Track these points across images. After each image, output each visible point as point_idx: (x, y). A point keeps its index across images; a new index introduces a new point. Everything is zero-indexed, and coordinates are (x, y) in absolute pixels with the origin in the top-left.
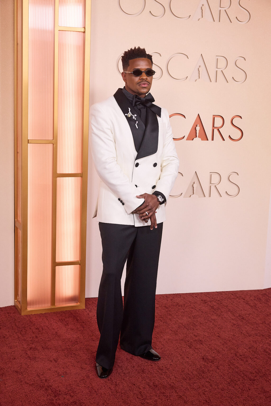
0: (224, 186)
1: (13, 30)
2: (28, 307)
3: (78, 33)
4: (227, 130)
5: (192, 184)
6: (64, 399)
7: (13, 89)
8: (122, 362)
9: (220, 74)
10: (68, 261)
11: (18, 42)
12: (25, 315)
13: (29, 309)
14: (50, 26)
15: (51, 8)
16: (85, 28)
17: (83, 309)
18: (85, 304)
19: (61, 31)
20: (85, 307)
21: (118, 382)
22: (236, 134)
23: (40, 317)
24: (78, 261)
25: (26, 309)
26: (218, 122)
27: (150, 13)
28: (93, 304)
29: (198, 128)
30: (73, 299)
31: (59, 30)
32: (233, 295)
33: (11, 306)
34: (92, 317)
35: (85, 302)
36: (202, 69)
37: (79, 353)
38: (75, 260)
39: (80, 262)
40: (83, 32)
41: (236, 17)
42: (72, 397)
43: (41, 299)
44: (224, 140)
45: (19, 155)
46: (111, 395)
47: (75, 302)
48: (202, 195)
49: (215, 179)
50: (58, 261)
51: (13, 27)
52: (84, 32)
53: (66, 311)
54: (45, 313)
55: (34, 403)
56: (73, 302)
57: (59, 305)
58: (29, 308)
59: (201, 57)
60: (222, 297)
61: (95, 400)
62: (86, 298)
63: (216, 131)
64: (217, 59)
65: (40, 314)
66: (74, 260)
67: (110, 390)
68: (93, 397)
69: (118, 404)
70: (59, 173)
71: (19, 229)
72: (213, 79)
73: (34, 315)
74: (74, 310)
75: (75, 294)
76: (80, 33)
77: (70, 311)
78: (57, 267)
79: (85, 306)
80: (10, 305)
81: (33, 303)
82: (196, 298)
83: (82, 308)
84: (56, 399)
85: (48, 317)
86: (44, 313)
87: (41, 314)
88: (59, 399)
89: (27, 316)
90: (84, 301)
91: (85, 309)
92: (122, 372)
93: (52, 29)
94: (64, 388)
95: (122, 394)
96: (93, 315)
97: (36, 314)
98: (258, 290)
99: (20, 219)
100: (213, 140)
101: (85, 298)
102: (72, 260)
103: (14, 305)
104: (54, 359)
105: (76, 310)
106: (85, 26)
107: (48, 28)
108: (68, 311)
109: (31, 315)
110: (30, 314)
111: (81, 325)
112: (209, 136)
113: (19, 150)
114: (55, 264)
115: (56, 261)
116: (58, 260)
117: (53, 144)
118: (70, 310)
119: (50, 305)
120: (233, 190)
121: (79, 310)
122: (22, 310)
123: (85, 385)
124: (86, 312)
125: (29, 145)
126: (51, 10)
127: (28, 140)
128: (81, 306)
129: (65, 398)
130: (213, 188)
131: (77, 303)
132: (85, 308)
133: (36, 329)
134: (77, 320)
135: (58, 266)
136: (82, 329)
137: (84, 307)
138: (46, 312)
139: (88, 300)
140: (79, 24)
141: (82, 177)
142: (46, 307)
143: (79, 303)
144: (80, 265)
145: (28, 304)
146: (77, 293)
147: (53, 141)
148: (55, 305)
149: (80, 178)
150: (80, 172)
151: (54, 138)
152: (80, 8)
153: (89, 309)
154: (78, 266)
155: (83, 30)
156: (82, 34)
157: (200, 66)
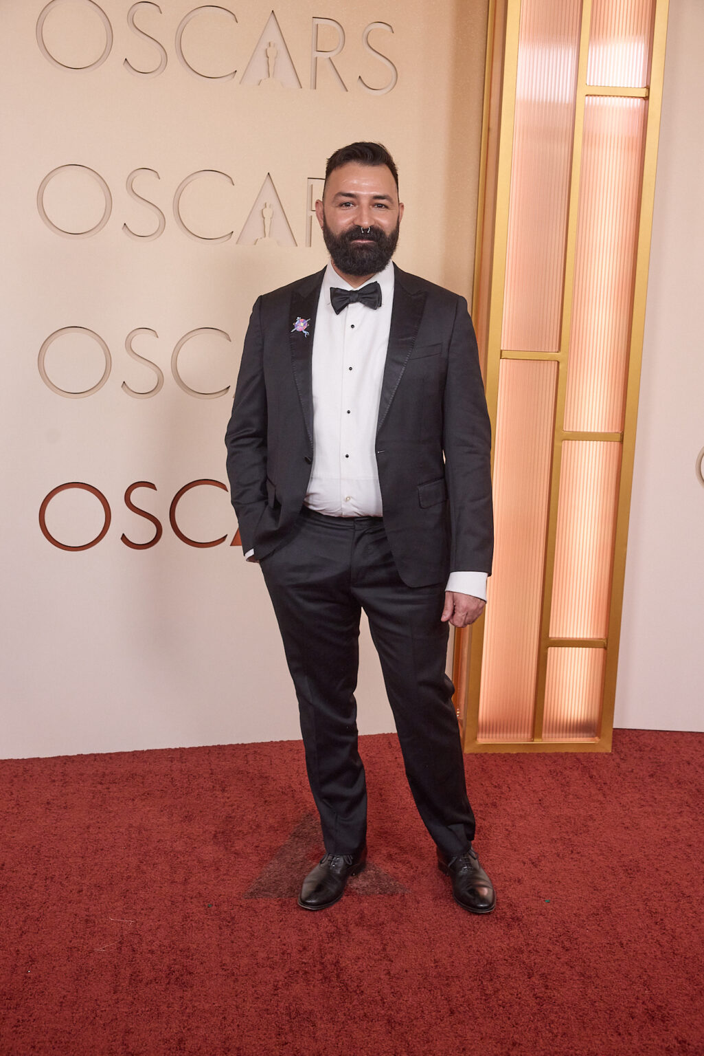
1: (481, 98)
2: (480, 735)
3: (632, 99)
6: (548, 954)
7: (474, 235)
8: (693, 885)
10: (578, 637)
11: (491, 126)
12: (470, 754)
13: (482, 740)
16: (648, 88)
17: (606, 754)
18: (613, 742)
19: (591, 98)
20: (612, 749)
21: (678, 930)
23: (506, 761)
24: (601, 639)
25: (476, 738)
28: (630, 744)
30: (584, 727)
31: (587, 95)
34: (627, 773)
35: (613, 738)
37: (590, 852)
38: (595, 637)
39: (605, 641)
42: (567, 950)
43: (511, 721)
46: (660, 958)
47: (588, 735)
50: (554, 636)
51: (482, 91)
52: (646, 98)
53: (567, 753)
54: (517, 754)
55: (478, 951)
56: (585, 735)
57: (549, 739)
58: (482, 737)
61: (620, 966)
62: (614, 727)
65: (505, 754)
66: (591, 637)
67: (658, 946)
68: (616, 957)
69: (674, 982)
70: (567, 430)
73: (493, 754)
74: (584, 754)
75: (589, 717)
76: (639, 100)
77: (574, 755)
78: (551, 651)
79: (612, 747)
81: (492, 727)
83: (603, 751)
84: (530, 951)
85: (523, 763)
86: (515, 753)
87: (509, 754)
88: (537, 951)
89: (476, 755)
90: (609, 735)
91: (611, 754)
92: (691, 908)
94: (549, 928)
95: (687, 961)
96: (630, 770)
97: (497, 752)
101: (614, 729)
102: (588, 637)
104: (530, 860)
105: (589, 753)
106: (648, 84)
108: (572, 753)
109: (486, 753)
110: (484, 752)
111: (599, 790)
114: (546, 642)
115: (550, 636)
116: (554, 634)
117: (558, 363)
118: (576, 753)
119: (529, 735)
121: (596, 754)
123: (600, 928)
124: (613, 760)
125: (502, 363)
127: (501, 351)
128: (604, 745)
129: (551, 951)
131: (593, 737)
132: (609, 751)
133: (495, 787)
134: (591, 777)
135: (553, 648)
136: (601, 798)
137: (607, 747)
138: (521, 751)
139: (619, 734)
140: (635, 80)
141: (622, 441)
142: (521, 738)
143: (596, 738)
144: (605, 648)
145: (478, 728)
146: (595, 714)
147: (559, 356)
148: (540, 736)
149: (617, 444)
150: (618, 430)
151: (561, 349)
152: (640, 49)
153: (623, 755)
154: (601, 650)
155: (644, 96)
156: (642, 103)
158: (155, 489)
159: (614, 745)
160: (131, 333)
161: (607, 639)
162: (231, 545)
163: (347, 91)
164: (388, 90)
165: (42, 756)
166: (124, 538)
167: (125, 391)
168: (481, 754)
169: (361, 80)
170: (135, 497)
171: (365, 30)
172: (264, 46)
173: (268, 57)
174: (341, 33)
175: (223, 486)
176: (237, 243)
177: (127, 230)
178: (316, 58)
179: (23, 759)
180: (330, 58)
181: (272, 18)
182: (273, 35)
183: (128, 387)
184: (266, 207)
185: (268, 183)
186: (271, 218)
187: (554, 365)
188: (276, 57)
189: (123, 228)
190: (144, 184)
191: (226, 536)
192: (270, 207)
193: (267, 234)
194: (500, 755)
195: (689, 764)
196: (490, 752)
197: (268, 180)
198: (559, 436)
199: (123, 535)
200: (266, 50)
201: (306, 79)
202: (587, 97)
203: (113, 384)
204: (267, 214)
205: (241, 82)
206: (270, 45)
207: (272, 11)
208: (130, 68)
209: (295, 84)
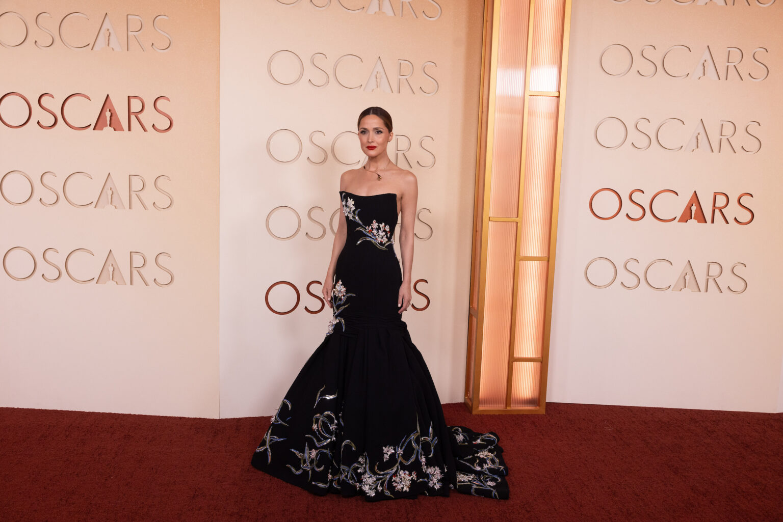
0: (726, 280)
2: (480, 405)
3: (552, 97)
4: (733, 211)
5: (684, 275)
9: (724, 142)
10: (527, 357)
12: (476, 415)
13: (481, 408)
14: (519, 92)
15: (522, 72)
16: (559, 92)
17: (543, 415)
18: (546, 409)
19: (531, 97)
20: (546, 412)
22: (745, 216)
23: (493, 418)
24: (540, 357)
25: (478, 407)
26: (721, 201)
27: (638, 73)
28: (555, 410)
29: (694, 208)
30: (530, 402)
31: (529, 96)
32: (733, 416)
33: (461, 403)
35: (546, 407)
36: (702, 138)
38: (536, 357)
41: (749, 74)
44: (727, 222)
45: (478, 234)
47: (533, 405)
48: (696, 289)
49: (714, 270)
52: (558, 97)
53: (523, 415)
54: (499, 415)
56: (531, 405)
57: (514, 407)
59: (701, 123)
60: (719, 417)
62: (547, 401)
63: (717, 212)
64: (722, 124)
65: (493, 415)
70: (522, 255)
71: (473, 317)
72: (716, 148)
73: (487, 415)
74: (532, 415)
75: (534, 397)
76: (554, 97)
77: (527, 415)
78: (515, 363)
80: (459, 402)
81: (486, 401)
82: (684, 415)
83: (541, 413)
85: (502, 419)
87: (495, 415)
89: (478, 415)
90: (544, 405)
91: (545, 415)
93: (522, 95)
96: (555, 423)
98: (769, 414)
99: (475, 305)
100: (713, 222)
102: (533, 357)
103: (463, 403)
105: (534, 414)
106: (559, 90)
107: (518, 94)
109: (483, 415)
112: (708, 217)
113: (479, 229)
114: (512, 360)
115: (514, 356)
116: (516, 355)
117: (517, 223)
119: (504, 405)
120: (738, 285)
121: (538, 415)
122: (473, 409)
124: (546, 418)
125: (490, 223)
126: (520, 74)
127: (489, 218)
128: (542, 410)
130: (711, 282)
131: (536, 406)
132: (544, 413)
134: (536, 426)
138: (500, 413)
139: (549, 405)
140: (552, 88)
141: (548, 261)
142: (500, 407)
143: (538, 407)
144: (542, 362)
145: (480, 402)
146: (536, 395)
147: (517, 220)
148: (510, 406)
149: (545, 263)
150: (546, 255)
151: (519, 216)
152: (555, 71)
153: (551, 415)
154: (539, 364)
155: (557, 94)
156: (556, 99)
157: (699, 134)
158: (321, 284)
159: (546, 410)
160: (310, 209)
161: (542, 358)
163: (414, 93)
164: (434, 93)
165: (265, 416)
166: (306, 308)
167: (307, 237)
168: (480, 415)
169: (422, 89)
171: (423, 65)
172: (375, 73)
173: (377, 78)
174: (412, 68)
177: (309, 161)
178: (400, 79)
179: (256, 417)
180: (406, 79)
181: (379, 61)
182: (379, 68)
183: (309, 235)
187: (515, 224)
188: (380, 79)
189: (307, 159)
190: (318, 138)
194: (490, 415)
195: (584, 420)
196: (485, 414)
198: (517, 259)
200: (376, 75)
201: (395, 88)
203: (302, 234)
205: (364, 90)
206: (378, 72)
207: (379, 57)
208: (311, 84)
209: (390, 91)
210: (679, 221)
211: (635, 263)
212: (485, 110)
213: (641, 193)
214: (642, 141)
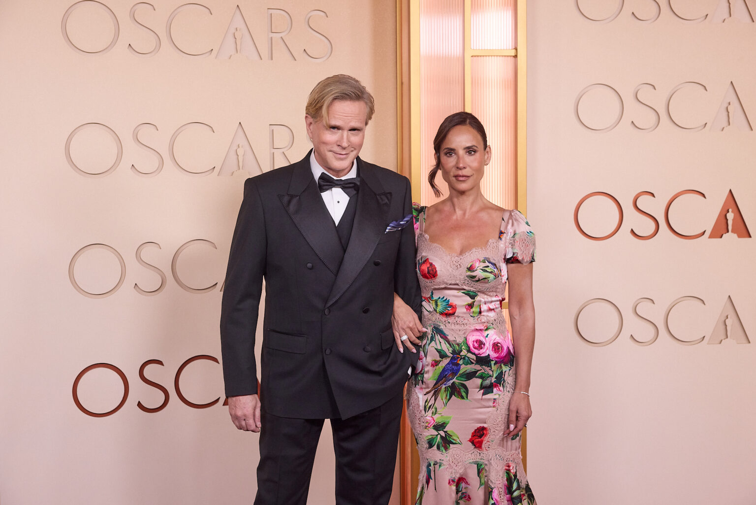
1: (395, 61)
3: (506, 58)
5: (723, 320)
11: (403, 81)
14: (456, 50)
15: (458, 19)
16: (516, 49)
19: (474, 57)
27: (633, 17)
29: (730, 216)
31: (472, 56)
36: (735, 108)
40: (514, 56)
51: (395, 56)
52: (516, 56)
59: (731, 86)
76: (509, 57)
93: (459, 55)
106: (516, 46)
107: (454, 53)
126: (457, 22)
140: (507, 45)
155: (513, 53)
156: (513, 59)
157: (729, 104)
158: (163, 365)
160: (140, 246)
162: (223, 405)
163: (295, 60)
164: (325, 58)
166: (140, 405)
167: (136, 290)
169: (306, 53)
170: (147, 372)
171: (307, 15)
172: (232, 30)
173: (236, 38)
174: (289, 19)
175: (215, 360)
176: (218, 175)
177: (134, 170)
178: (272, 38)
180: (281, 37)
181: (238, 12)
182: (239, 22)
183: (139, 288)
184: (239, 147)
185: (240, 130)
186: (243, 155)
188: (241, 39)
189: (131, 168)
190: (146, 135)
191: (220, 398)
192: (242, 147)
193: (241, 168)
197: (240, 127)
199: (139, 402)
200: (234, 33)
201: (265, 53)
202: (472, 58)
203: (128, 285)
204: (240, 152)
205: (216, 58)
206: (237, 29)
207: (238, 6)
208: (133, 51)
209: (257, 57)
210: (711, 237)
211: (649, 303)
212: (405, 80)
213: (650, 197)
214: (646, 118)
